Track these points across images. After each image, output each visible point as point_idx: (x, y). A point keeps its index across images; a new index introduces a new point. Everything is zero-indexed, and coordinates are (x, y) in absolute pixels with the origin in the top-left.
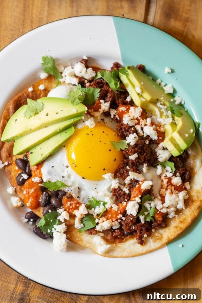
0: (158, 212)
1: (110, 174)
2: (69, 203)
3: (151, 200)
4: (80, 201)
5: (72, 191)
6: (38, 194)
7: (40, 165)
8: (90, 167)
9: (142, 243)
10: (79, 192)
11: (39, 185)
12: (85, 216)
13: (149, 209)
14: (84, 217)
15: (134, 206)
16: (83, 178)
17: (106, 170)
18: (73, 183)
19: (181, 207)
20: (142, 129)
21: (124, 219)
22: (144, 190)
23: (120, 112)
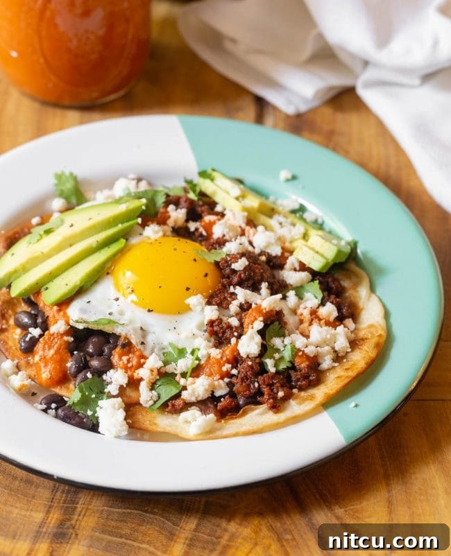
0: (300, 354)
1: (199, 295)
2: (125, 358)
3: (284, 336)
4: (146, 353)
5: (129, 331)
6: (64, 357)
7: (63, 303)
8: (160, 287)
9: (276, 407)
10: (144, 336)
11: (65, 338)
12: (158, 377)
13: (282, 349)
14: (157, 380)
15: (252, 338)
16: (149, 311)
17: (191, 291)
18: (131, 322)
19: (344, 345)
20: (251, 243)
21: (234, 372)
22: (267, 310)
23: (206, 224)
